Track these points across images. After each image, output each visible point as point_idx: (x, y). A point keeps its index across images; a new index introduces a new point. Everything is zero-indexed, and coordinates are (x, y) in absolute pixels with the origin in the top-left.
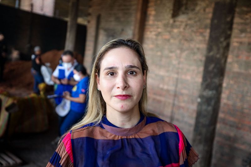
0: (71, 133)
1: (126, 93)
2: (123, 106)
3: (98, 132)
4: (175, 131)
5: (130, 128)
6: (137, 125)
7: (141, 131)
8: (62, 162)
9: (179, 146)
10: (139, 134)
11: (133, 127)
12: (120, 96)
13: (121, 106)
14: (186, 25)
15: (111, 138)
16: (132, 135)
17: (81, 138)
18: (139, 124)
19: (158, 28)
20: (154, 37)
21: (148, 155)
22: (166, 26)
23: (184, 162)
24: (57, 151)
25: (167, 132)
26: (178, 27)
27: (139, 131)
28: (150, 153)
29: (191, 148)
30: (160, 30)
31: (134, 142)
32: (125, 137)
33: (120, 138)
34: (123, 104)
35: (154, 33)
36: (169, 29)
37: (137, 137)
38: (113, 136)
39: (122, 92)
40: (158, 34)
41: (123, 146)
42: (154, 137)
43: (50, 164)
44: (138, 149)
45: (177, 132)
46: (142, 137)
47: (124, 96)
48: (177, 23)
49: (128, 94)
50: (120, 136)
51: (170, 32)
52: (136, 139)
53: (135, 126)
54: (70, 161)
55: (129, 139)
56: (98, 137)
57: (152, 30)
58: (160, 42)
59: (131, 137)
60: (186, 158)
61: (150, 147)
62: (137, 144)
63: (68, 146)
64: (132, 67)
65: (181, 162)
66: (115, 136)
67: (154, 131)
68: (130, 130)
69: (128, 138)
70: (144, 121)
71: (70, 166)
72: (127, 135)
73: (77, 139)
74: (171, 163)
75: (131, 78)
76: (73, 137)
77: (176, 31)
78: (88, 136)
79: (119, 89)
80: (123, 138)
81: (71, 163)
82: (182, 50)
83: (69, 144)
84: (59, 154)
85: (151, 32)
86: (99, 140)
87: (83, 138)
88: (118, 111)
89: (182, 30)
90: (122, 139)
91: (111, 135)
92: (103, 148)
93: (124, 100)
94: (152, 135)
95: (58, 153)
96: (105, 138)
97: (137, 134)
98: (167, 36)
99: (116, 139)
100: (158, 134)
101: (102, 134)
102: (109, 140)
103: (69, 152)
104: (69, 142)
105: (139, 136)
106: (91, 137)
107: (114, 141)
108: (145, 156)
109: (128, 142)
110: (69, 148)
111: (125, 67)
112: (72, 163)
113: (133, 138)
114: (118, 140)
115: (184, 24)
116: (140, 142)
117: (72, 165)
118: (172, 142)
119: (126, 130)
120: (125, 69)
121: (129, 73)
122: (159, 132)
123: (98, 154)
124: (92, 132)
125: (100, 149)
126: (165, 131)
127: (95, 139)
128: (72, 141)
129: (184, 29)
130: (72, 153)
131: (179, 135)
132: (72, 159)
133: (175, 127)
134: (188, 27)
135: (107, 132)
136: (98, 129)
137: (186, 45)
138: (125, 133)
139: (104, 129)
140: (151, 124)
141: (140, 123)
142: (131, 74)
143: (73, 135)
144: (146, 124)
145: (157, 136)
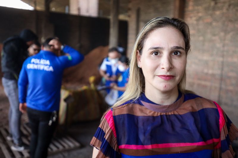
0: (112, 111)
1: (170, 74)
2: (166, 86)
3: (138, 110)
4: (214, 107)
5: (169, 105)
6: (176, 101)
7: (180, 108)
8: (107, 137)
9: (219, 122)
10: (178, 110)
11: (172, 104)
12: (164, 76)
13: (164, 86)
14: (230, 6)
15: (150, 114)
16: (171, 111)
17: (122, 115)
18: (177, 101)
19: (198, 12)
20: (195, 22)
21: (189, 131)
22: (207, 9)
23: (226, 137)
24: (100, 126)
25: (206, 109)
26: (221, 9)
27: (177, 108)
28: (190, 129)
29: (231, 124)
30: (200, 15)
31: (173, 118)
32: (164, 114)
33: (159, 114)
34: (166, 84)
35: (194, 18)
36: (210, 12)
37: (176, 113)
38: (152, 113)
39: (166, 73)
40: (199, 19)
41: (162, 122)
42: (193, 113)
43: (96, 138)
44: (178, 125)
45: (216, 108)
46: (181, 113)
47: (168, 76)
48: (219, 5)
49: (172, 75)
50: (159, 113)
51: (211, 15)
52: (175, 115)
53: (174, 103)
54: (114, 136)
55: (168, 116)
56: (138, 113)
57: (192, 15)
58: (201, 27)
59: (170, 114)
60: (228, 134)
61: (190, 123)
62: (177, 120)
63: (111, 122)
64: (178, 48)
65: (223, 137)
66: (155, 112)
67: (192, 107)
68: (169, 106)
69: (167, 114)
70: (182, 98)
71: (114, 141)
72: (166, 112)
73: (119, 116)
74: (212, 138)
75: (175, 59)
76: (114, 114)
77: (218, 13)
78: (129, 113)
79: (163, 69)
80: (162, 114)
81: (114, 138)
82: (226, 32)
83: (112, 120)
84: (103, 130)
85: (191, 17)
86: (139, 116)
87: (124, 115)
88: (160, 90)
89: (225, 11)
90: (161, 116)
91: (150, 112)
92: (143, 124)
93: (168, 80)
94: (191, 111)
95: (102, 128)
96: (145, 115)
97: (176, 110)
98: (209, 19)
99: (156, 115)
100: (198, 110)
101: (142, 111)
102: (149, 116)
103: (112, 128)
104: (111, 118)
105: (178, 113)
106: (131, 114)
107: (154, 118)
108: (185, 132)
109: (167, 119)
110: (111, 124)
111: (171, 48)
112: (116, 138)
113: (172, 115)
114: (157, 117)
115: (227, 5)
116: (179, 118)
117: (115, 139)
118: (212, 119)
119: (165, 107)
120: (170, 50)
121: (173, 54)
122: (197, 108)
123: (140, 130)
124: (131, 109)
125: (140, 125)
126: (204, 107)
127: (136, 116)
128: (114, 118)
129: (227, 10)
130: (115, 129)
131: (219, 111)
132: (115, 134)
133: (215, 103)
134: (231, 7)
135: (146, 109)
136: (137, 106)
137: (231, 26)
138: (164, 109)
139: (143, 106)
140: (189, 101)
141: (179, 100)
142: (175, 54)
143: (114, 112)
144: (184, 101)
145: (196, 112)
